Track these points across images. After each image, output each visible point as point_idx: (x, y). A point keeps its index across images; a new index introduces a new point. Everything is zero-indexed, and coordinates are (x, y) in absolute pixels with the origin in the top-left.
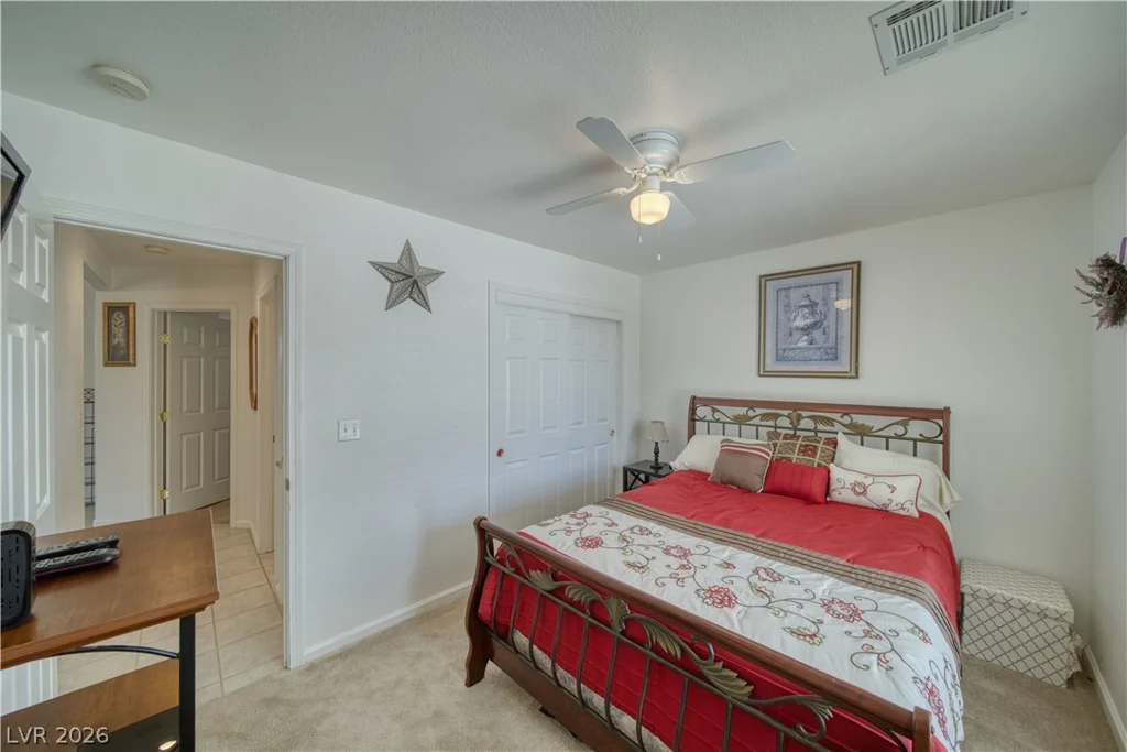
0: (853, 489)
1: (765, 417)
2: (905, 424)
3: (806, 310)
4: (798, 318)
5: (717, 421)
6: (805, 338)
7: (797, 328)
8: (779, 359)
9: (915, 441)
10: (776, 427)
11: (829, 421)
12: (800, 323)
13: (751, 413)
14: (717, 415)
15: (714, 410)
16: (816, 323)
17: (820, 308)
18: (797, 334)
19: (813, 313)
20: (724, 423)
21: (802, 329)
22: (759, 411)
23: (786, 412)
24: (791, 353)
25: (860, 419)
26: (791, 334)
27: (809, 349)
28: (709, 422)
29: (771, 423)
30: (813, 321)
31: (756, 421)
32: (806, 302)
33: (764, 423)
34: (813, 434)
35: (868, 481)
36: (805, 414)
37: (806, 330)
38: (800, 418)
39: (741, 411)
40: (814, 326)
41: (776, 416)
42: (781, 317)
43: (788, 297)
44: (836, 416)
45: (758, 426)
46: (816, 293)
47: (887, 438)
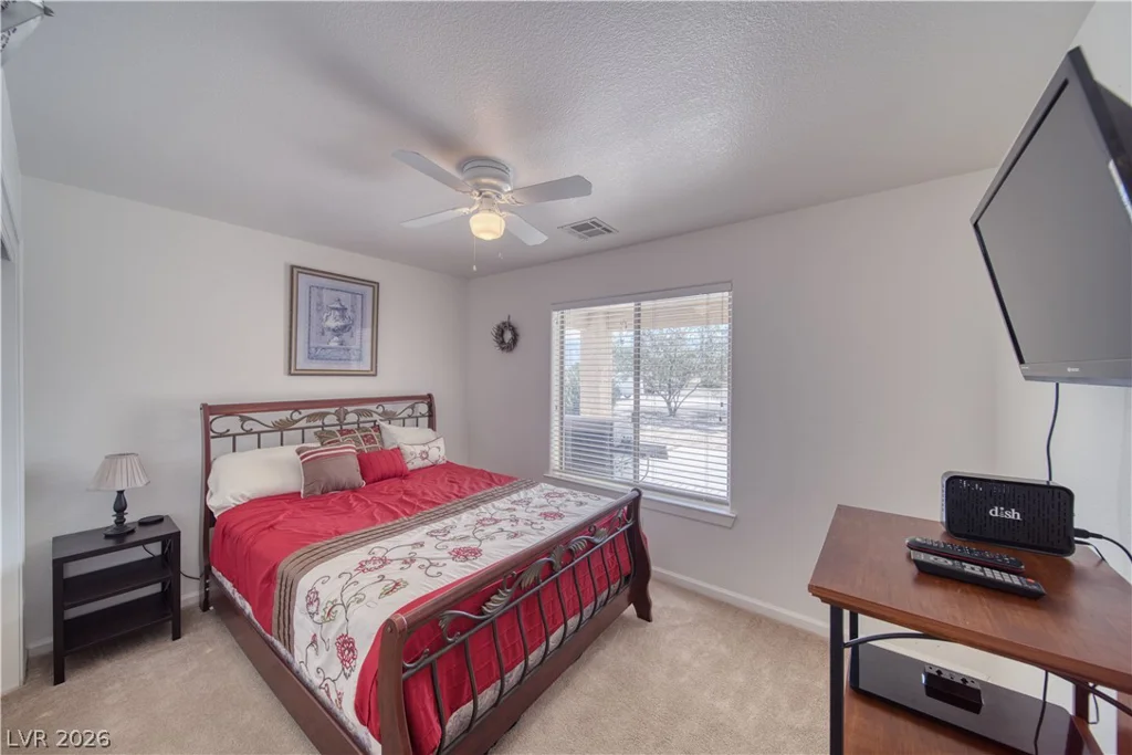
0: (421, 457)
1: (310, 417)
2: (412, 407)
3: (337, 313)
4: (331, 318)
5: (249, 432)
6: (336, 338)
7: (329, 329)
8: (311, 357)
9: (417, 417)
10: (323, 426)
11: (369, 413)
12: (332, 323)
13: (296, 416)
14: (248, 425)
15: (244, 420)
16: (345, 327)
17: (349, 313)
18: (328, 334)
19: (343, 317)
20: (259, 433)
21: (334, 330)
22: (305, 412)
23: (333, 410)
24: (323, 352)
25: (389, 407)
26: (323, 334)
27: (339, 350)
28: (234, 436)
29: (319, 423)
30: (342, 324)
31: (303, 423)
32: (338, 306)
33: (312, 424)
34: (356, 426)
35: (426, 448)
36: (350, 409)
37: (337, 331)
38: (347, 413)
39: (284, 415)
40: (345, 328)
41: (323, 415)
42: (314, 313)
43: (320, 296)
44: (373, 407)
45: (303, 429)
46: (346, 300)
47: (404, 419)
